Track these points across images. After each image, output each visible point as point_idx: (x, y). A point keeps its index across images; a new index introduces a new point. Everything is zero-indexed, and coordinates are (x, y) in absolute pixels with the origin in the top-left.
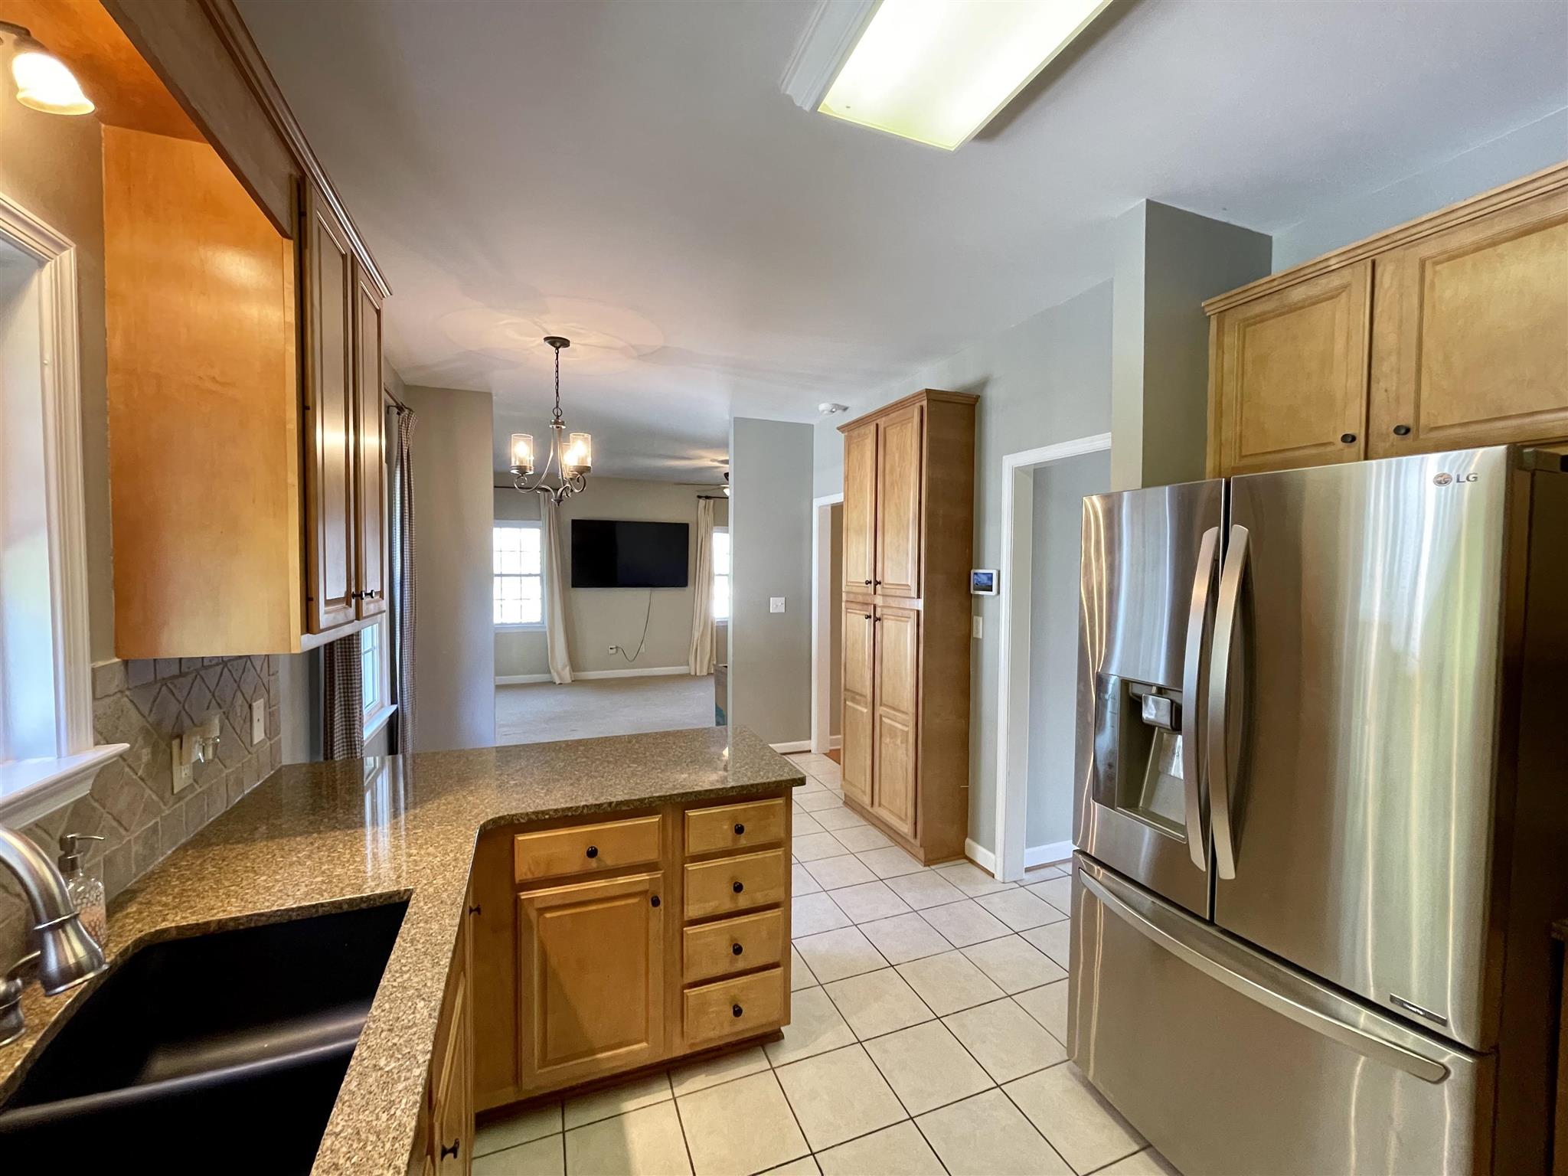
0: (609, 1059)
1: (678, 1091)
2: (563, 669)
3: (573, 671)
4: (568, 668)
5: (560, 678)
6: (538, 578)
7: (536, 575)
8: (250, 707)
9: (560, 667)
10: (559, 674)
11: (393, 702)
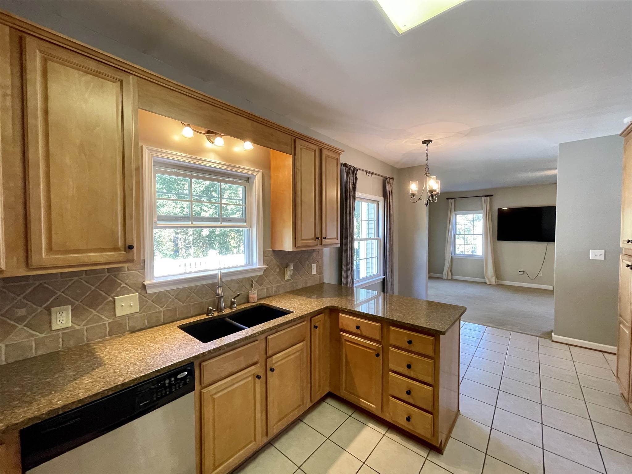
0: (363, 402)
1: (387, 434)
2: (492, 278)
3: (498, 279)
4: (494, 277)
5: (490, 281)
6: (481, 236)
7: (480, 235)
8: (311, 265)
9: (490, 276)
10: (488, 279)
11: (384, 275)
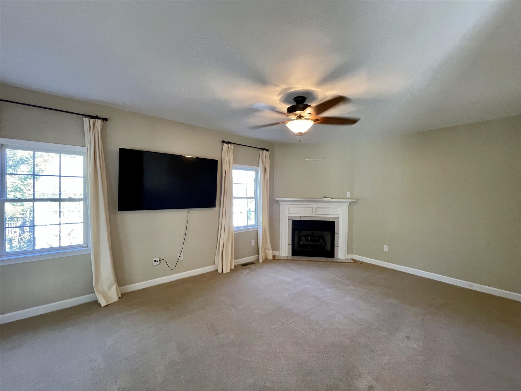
2: (110, 288)
3: (119, 286)
4: (115, 287)
6: (82, 203)
9: (105, 286)
10: (103, 295)
